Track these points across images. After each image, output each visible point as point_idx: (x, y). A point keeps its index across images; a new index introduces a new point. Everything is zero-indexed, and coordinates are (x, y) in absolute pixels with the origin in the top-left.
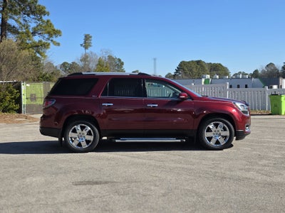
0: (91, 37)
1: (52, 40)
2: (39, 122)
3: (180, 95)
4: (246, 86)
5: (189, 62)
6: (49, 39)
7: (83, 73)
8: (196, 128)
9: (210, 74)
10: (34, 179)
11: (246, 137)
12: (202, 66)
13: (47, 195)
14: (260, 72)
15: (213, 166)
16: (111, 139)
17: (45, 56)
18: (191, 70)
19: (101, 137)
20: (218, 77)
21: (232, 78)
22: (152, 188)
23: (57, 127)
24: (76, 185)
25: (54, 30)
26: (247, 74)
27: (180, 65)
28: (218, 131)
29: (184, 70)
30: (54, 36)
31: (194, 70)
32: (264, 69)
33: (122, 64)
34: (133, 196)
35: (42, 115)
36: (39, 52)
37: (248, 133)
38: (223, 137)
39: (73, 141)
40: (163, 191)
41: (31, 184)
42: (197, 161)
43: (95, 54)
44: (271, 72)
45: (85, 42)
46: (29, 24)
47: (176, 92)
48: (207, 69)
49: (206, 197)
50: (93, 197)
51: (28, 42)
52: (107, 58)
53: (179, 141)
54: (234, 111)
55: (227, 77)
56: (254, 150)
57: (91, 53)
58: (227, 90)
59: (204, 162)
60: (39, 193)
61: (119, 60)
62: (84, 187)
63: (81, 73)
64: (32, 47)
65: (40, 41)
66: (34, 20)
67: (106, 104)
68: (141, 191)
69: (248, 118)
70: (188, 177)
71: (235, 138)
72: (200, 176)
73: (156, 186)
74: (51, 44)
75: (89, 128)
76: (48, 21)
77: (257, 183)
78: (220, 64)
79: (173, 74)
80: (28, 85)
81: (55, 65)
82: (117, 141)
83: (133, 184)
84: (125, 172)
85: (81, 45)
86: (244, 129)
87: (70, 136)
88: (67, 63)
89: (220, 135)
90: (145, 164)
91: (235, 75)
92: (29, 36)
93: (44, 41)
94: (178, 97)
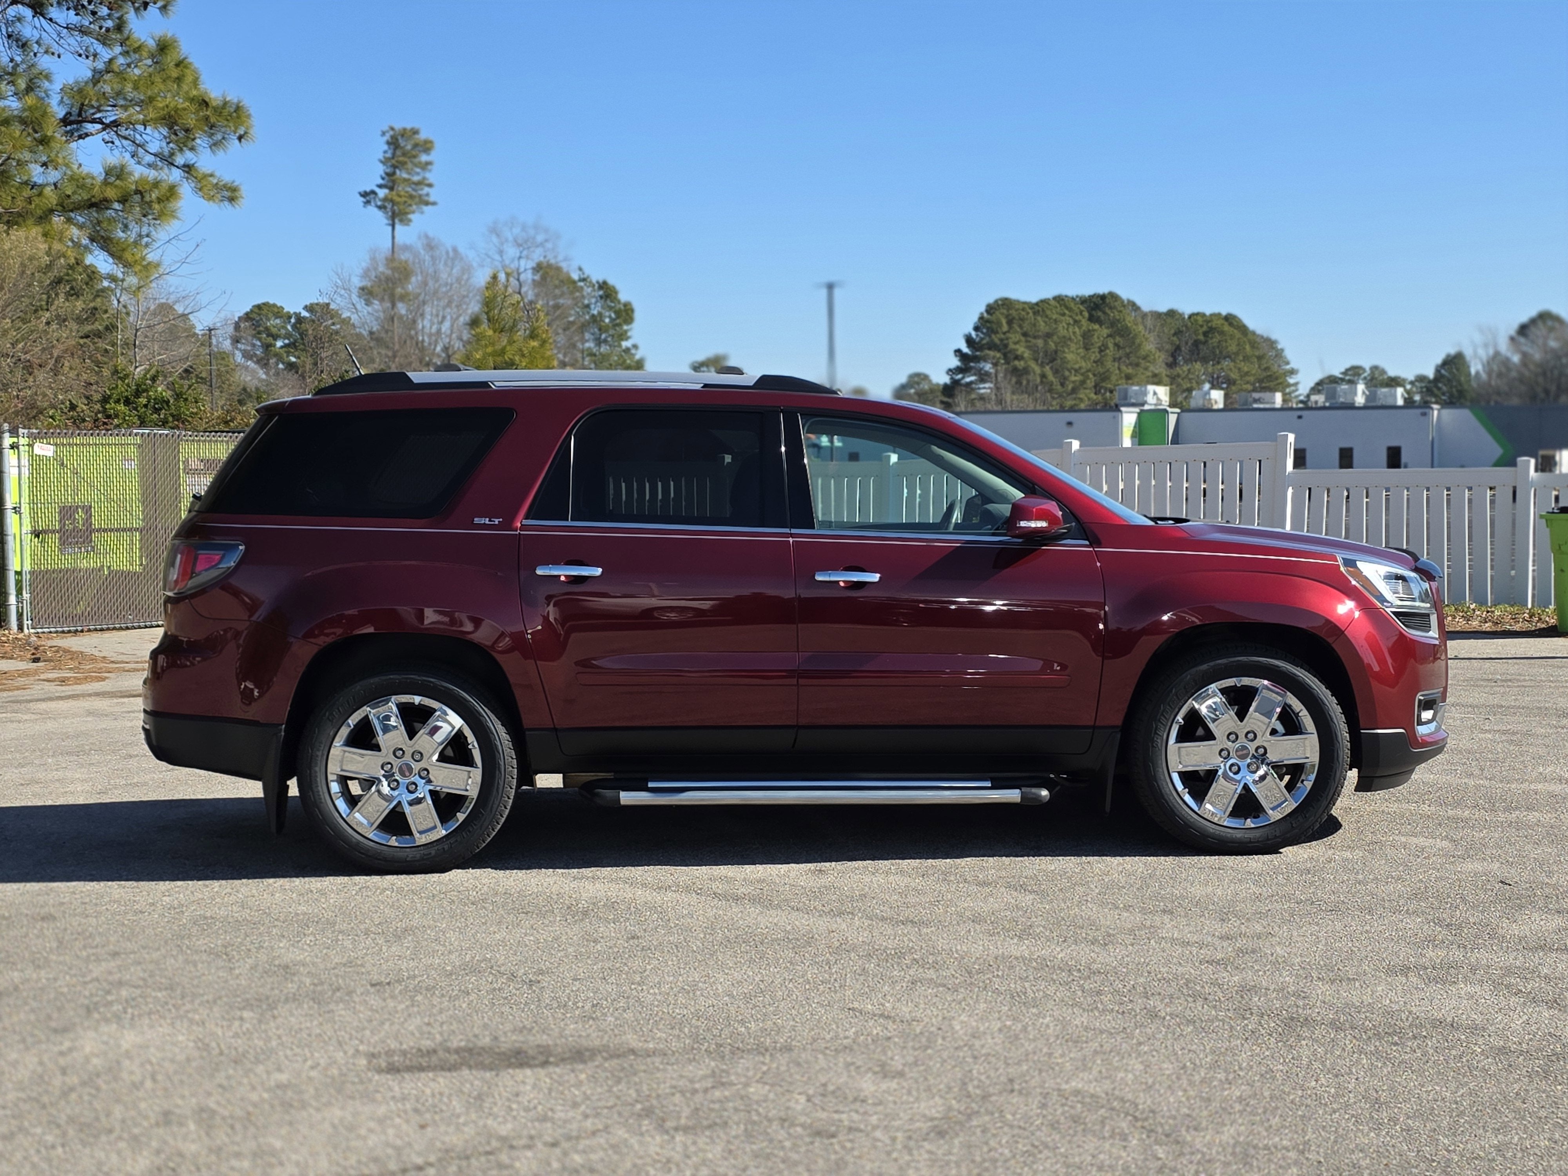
0: (427, 146)
1: (188, 169)
2: (137, 681)
3: (1019, 511)
4: (1394, 458)
5: (1040, 308)
6: (168, 160)
7: (417, 377)
8: (1117, 719)
9: (1173, 381)
10: (129, 1039)
11: (1421, 774)
12: (1120, 331)
13: (221, 1137)
14: (1475, 367)
15: (1226, 950)
16: (589, 787)
17: (147, 269)
18: (1052, 357)
19: (526, 776)
20: (1217, 397)
21: (1307, 405)
22: (868, 1085)
23: (252, 712)
24: (393, 1069)
25: (204, 103)
26: (1394, 382)
27: (982, 324)
28: (1252, 735)
29: (1009, 356)
30: (201, 141)
31: (1072, 356)
32: (1504, 347)
33: (626, 314)
34: (749, 1135)
35: (154, 636)
36: (105, 243)
37: (1434, 748)
38: (1279, 769)
39: (353, 801)
40: (933, 1107)
41: (113, 1070)
42: (1130, 919)
43: (455, 255)
44: (1544, 370)
45: (390, 181)
46: (45, 62)
47: (986, 495)
48: (1150, 346)
49: (1199, 1141)
50: (508, 1143)
51: (36, 173)
52: (528, 277)
53: (1013, 795)
54: (1345, 608)
55: (1278, 398)
56: (1471, 851)
57: (430, 246)
58: (1281, 482)
59: (1169, 927)
60: (167, 1118)
61: (607, 292)
62: (442, 1082)
63: (401, 379)
64: (66, 207)
65: (116, 173)
66: (73, 41)
67: (563, 572)
68: (799, 1103)
69: (1434, 652)
70: (1081, 1019)
71: (1353, 775)
72: (1154, 1015)
73: (884, 1072)
74: (186, 189)
75: (457, 721)
76: (163, 47)
77: (1503, 1051)
78: (1230, 319)
79: (941, 378)
80: (44, 449)
81: (200, 322)
82: (627, 798)
83: (744, 1063)
84: (691, 990)
85: (367, 196)
86: (1410, 721)
87: (334, 769)
88: (277, 311)
89: (1261, 757)
90: (810, 940)
91: (1328, 384)
92: (44, 141)
93: (138, 171)
94: (1010, 524)
